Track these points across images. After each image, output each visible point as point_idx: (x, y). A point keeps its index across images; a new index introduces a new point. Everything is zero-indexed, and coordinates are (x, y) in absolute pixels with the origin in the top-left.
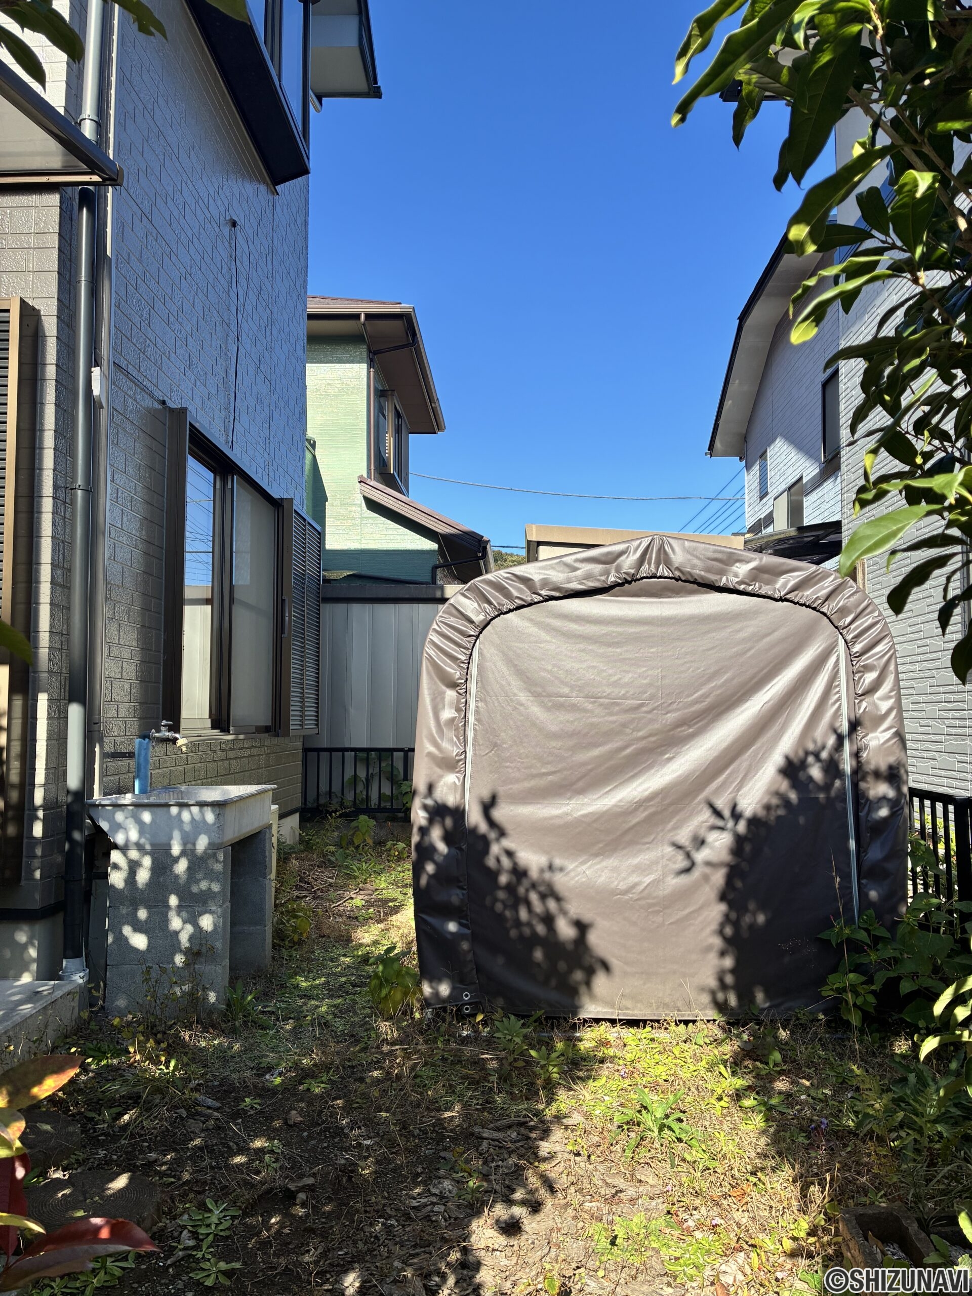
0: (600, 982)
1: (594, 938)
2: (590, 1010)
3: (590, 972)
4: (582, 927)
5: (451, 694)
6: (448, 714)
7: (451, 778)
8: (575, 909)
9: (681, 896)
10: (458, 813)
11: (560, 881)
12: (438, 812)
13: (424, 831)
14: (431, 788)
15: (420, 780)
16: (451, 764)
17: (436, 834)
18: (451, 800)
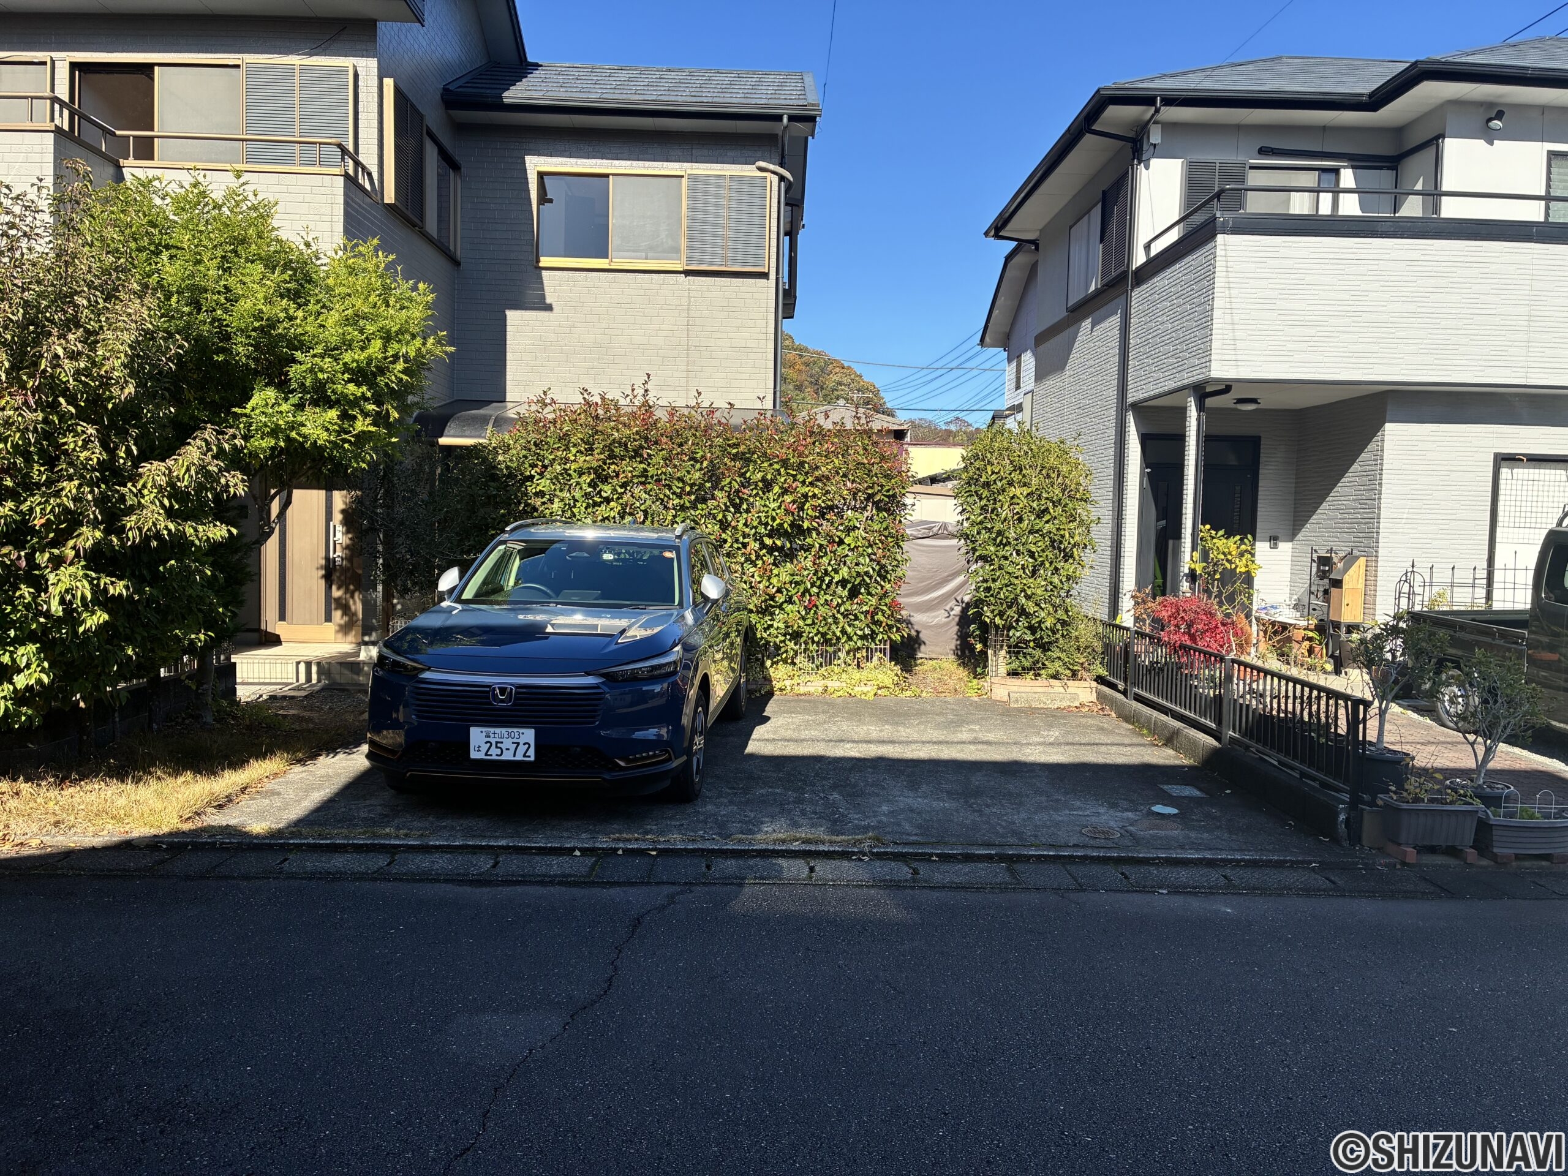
0: (923, 647)
1: (921, 635)
2: (920, 655)
3: (920, 645)
4: (918, 632)
8: (916, 627)
9: (946, 624)
11: (912, 619)
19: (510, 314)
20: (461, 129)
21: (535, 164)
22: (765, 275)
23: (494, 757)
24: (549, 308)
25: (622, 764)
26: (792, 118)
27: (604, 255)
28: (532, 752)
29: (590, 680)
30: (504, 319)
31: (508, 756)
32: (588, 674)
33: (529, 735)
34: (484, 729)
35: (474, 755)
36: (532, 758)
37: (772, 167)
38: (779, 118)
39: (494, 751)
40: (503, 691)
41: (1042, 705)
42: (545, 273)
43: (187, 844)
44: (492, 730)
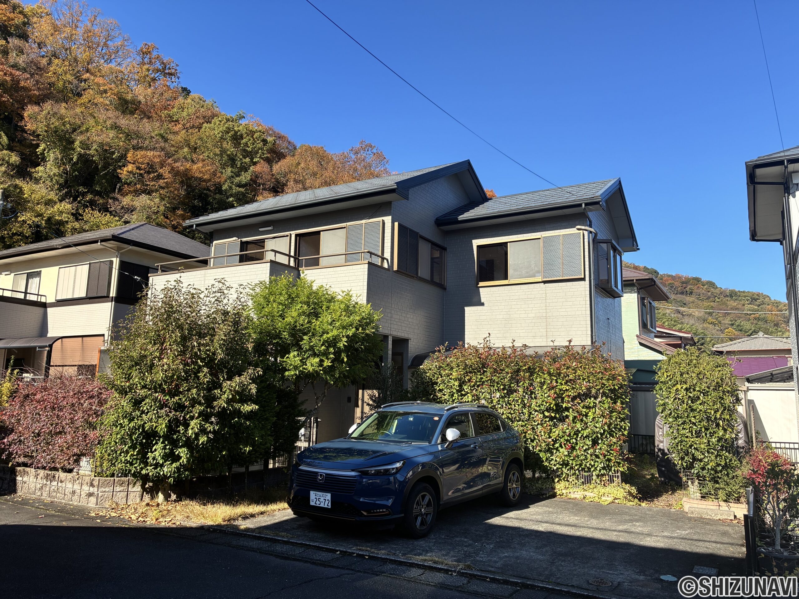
5: (661, 430)
6: (660, 433)
7: (662, 444)
10: (663, 450)
12: (660, 450)
13: (657, 453)
14: (658, 446)
15: (656, 445)
16: (662, 442)
17: (659, 453)
18: (662, 448)
19: (467, 309)
20: (447, 233)
21: (476, 243)
22: (583, 279)
23: (318, 505)
24: (483, 304)
25: (365, 514)
26: (586, 204)
27: (506, 278)
28: (330, 504)
29: (353, 473)
30: (464, 310)
31: (322, 505)
32: (353, 470)
33: (328, 496)
34: (315, 492)
35: (312, 503)
36: (330, 507)
37: (583, 227)
38: (580, 205)
39: (318, 502)
40: (321, 475)
41: (709, 517)
42: (481, 289)
43: (218, 530)
44: (317, 493)
